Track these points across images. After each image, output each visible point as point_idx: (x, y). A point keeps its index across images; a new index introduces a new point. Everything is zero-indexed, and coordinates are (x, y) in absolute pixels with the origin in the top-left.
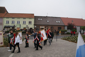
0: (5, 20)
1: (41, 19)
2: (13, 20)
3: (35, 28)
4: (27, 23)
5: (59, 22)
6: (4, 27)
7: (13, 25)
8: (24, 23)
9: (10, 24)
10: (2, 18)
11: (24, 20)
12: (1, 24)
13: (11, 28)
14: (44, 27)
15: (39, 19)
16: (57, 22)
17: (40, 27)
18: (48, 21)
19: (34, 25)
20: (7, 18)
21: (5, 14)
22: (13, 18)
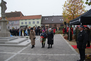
0: (21, 21)
1: (47, 19)
2: (26, 21)
3: (41, 26)
4: (36, 23)
5: (62, 20)
6: (21, 27)
7: (26, 25)
8: (34, 23)
9: (24, 25)
10: (18, 20)
11: (34, 21)
12: (18, 25)
13: (25, 27)
14: (49, 25)
15: (46, 19)
16: (60, 20)
17: (46, 25)
18: (52, 20)
19: (41, 24)
20: (22, 20)
21: (20, 17)
22: (26, 20)
